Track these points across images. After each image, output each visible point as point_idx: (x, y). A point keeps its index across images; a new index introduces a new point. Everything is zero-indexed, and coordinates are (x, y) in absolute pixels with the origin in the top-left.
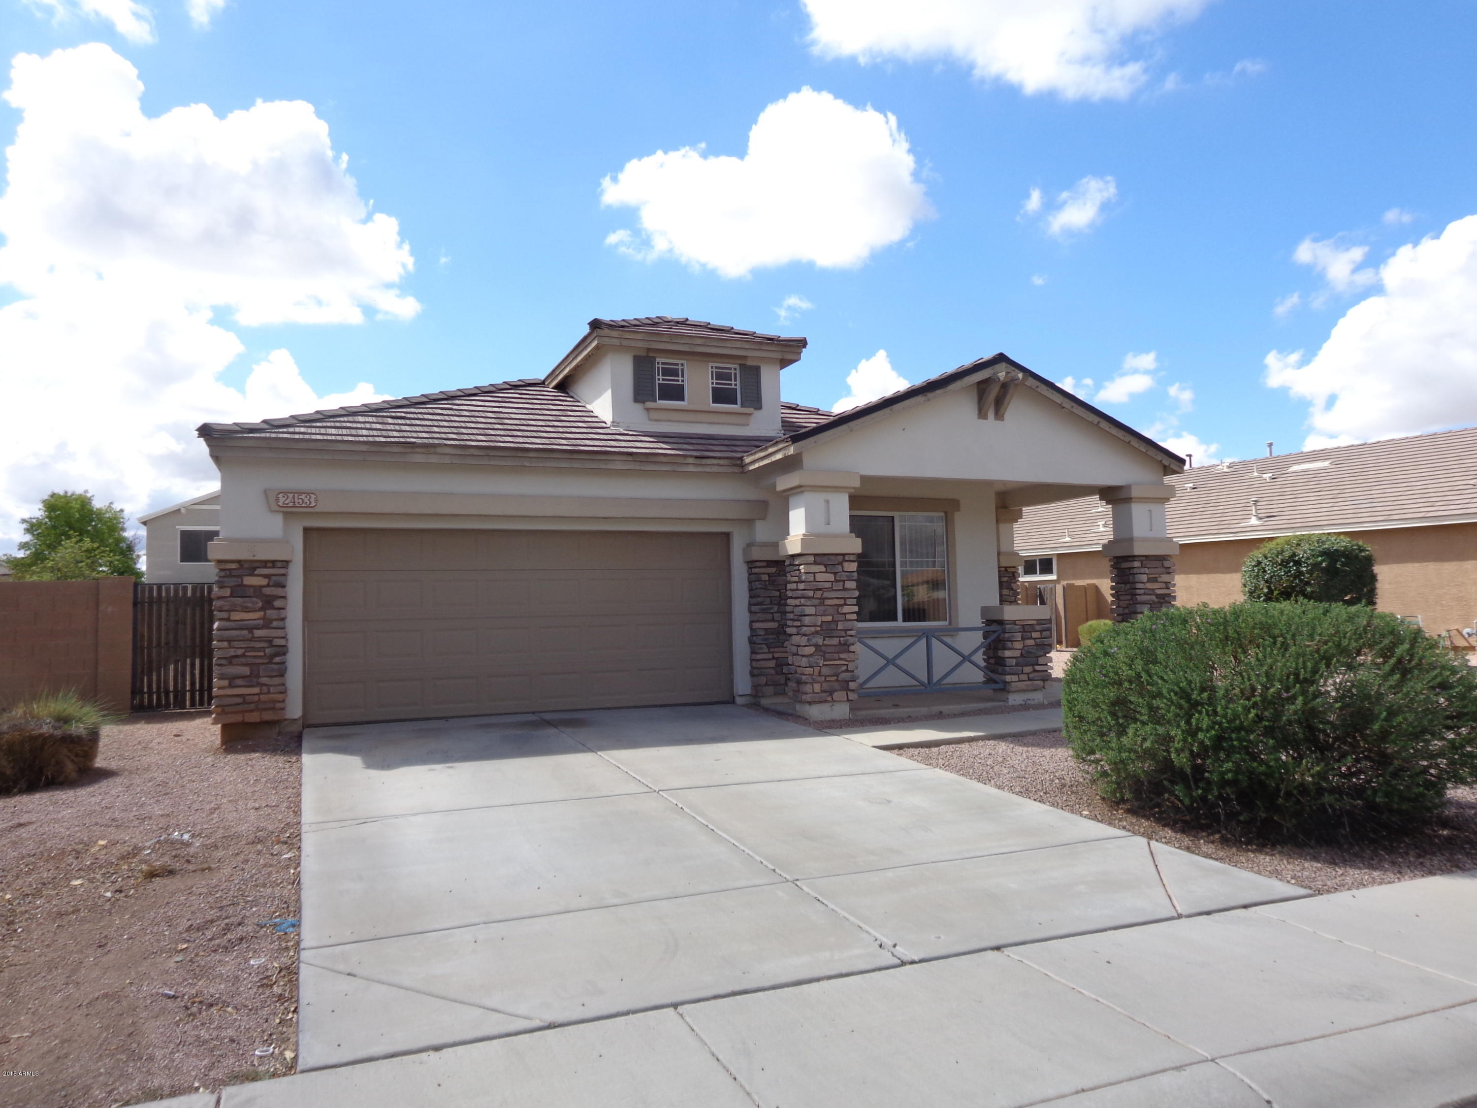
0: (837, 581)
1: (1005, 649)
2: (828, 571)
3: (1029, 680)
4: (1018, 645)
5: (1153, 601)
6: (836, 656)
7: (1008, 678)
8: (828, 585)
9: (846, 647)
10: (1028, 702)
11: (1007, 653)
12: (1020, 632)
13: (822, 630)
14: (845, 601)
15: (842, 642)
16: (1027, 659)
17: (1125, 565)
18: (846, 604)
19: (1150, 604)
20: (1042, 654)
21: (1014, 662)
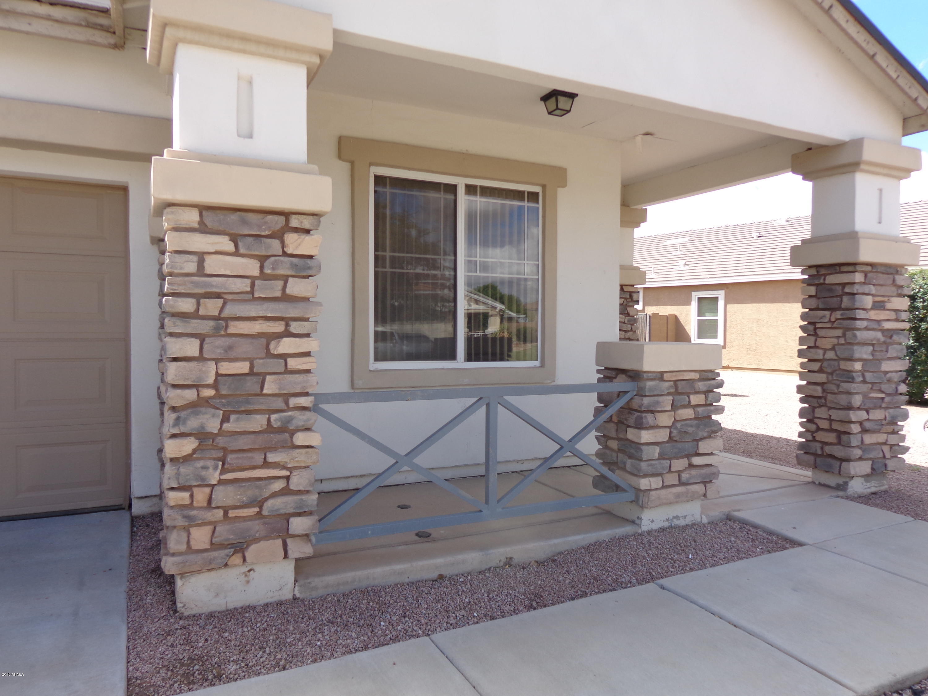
0: (263, 276)
1: (640, 426)
2: (242, 251)
3: (681, 483)
4: (665, 419)
5: (878, 340)
6: (258, 458)
7: (644, 483)
8: (243, 285)
9: (287, 435)
10: (676, 522)
11: (646, 436)
12: (669, 394)
13: (218, 395)
14: (287, 325)
15: (275, 425)
16: (679, 445)
17: (831, 279)
18: (288, 334)
19: (873, 345)
20: (705, 434)
21: (656, 451)
